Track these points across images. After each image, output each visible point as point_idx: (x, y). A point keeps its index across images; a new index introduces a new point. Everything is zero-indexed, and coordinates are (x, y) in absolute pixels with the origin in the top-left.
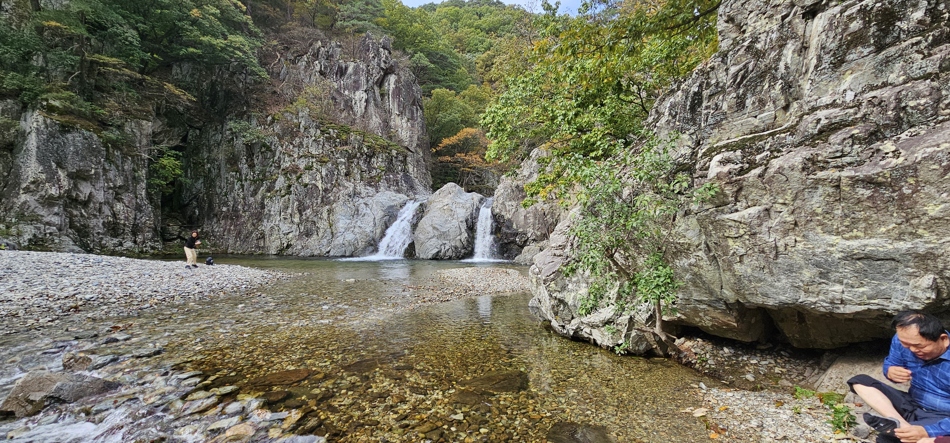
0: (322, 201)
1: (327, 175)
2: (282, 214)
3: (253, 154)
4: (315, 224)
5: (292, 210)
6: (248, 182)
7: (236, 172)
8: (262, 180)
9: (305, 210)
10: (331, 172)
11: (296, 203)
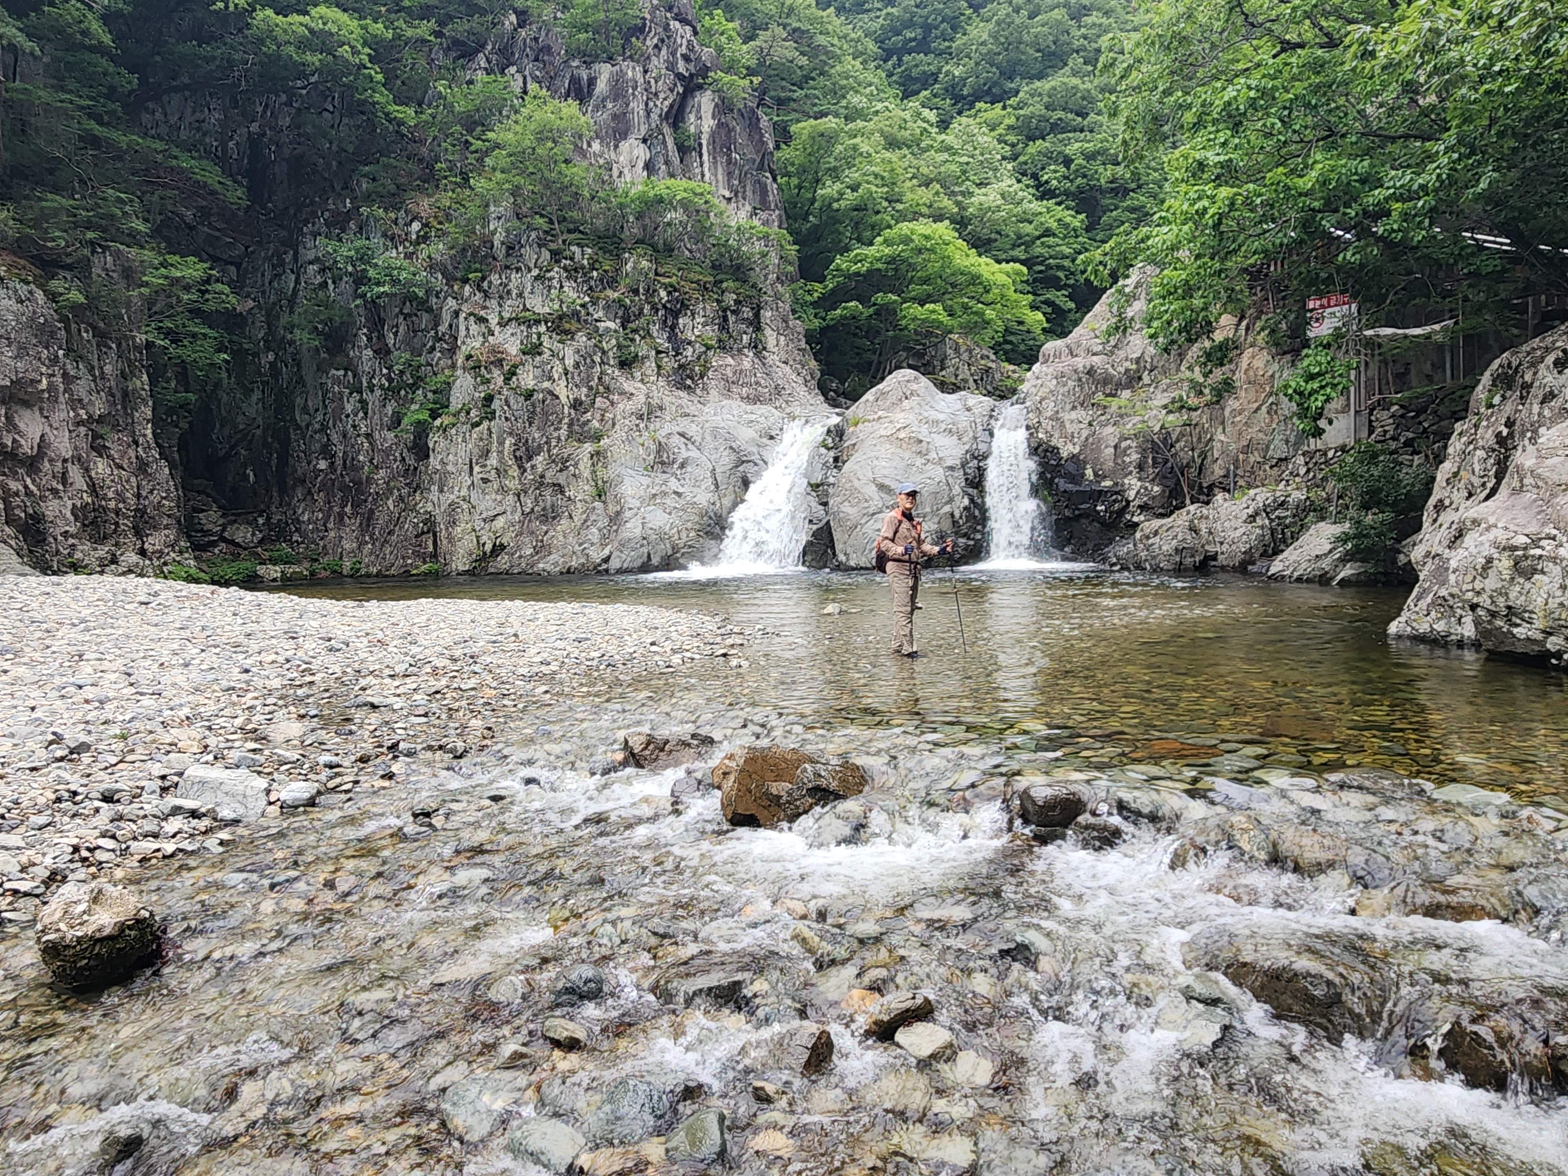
0: (571, 433)
1: (577, 365)
2: (477, 469)
3: (382, 322)
4: (562, 492)
5: (501, 461)
6: (378, 392)
7: (346, 369)
8: (414, 387)
9: (530, 458)
10: (585, 359)
11: (509, 441)
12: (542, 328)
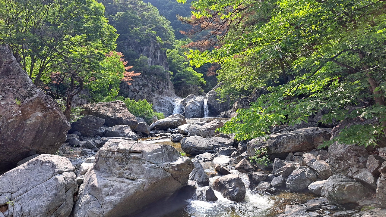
12: (142, 86)
